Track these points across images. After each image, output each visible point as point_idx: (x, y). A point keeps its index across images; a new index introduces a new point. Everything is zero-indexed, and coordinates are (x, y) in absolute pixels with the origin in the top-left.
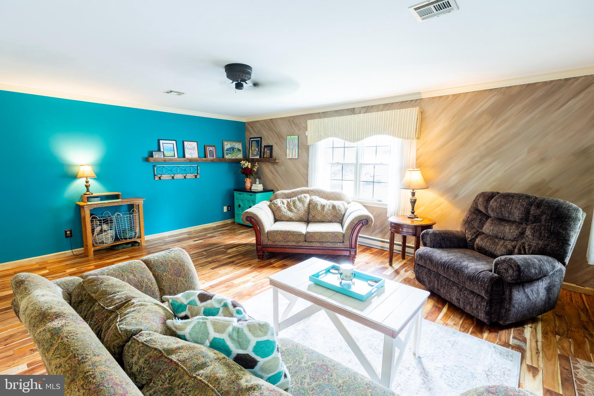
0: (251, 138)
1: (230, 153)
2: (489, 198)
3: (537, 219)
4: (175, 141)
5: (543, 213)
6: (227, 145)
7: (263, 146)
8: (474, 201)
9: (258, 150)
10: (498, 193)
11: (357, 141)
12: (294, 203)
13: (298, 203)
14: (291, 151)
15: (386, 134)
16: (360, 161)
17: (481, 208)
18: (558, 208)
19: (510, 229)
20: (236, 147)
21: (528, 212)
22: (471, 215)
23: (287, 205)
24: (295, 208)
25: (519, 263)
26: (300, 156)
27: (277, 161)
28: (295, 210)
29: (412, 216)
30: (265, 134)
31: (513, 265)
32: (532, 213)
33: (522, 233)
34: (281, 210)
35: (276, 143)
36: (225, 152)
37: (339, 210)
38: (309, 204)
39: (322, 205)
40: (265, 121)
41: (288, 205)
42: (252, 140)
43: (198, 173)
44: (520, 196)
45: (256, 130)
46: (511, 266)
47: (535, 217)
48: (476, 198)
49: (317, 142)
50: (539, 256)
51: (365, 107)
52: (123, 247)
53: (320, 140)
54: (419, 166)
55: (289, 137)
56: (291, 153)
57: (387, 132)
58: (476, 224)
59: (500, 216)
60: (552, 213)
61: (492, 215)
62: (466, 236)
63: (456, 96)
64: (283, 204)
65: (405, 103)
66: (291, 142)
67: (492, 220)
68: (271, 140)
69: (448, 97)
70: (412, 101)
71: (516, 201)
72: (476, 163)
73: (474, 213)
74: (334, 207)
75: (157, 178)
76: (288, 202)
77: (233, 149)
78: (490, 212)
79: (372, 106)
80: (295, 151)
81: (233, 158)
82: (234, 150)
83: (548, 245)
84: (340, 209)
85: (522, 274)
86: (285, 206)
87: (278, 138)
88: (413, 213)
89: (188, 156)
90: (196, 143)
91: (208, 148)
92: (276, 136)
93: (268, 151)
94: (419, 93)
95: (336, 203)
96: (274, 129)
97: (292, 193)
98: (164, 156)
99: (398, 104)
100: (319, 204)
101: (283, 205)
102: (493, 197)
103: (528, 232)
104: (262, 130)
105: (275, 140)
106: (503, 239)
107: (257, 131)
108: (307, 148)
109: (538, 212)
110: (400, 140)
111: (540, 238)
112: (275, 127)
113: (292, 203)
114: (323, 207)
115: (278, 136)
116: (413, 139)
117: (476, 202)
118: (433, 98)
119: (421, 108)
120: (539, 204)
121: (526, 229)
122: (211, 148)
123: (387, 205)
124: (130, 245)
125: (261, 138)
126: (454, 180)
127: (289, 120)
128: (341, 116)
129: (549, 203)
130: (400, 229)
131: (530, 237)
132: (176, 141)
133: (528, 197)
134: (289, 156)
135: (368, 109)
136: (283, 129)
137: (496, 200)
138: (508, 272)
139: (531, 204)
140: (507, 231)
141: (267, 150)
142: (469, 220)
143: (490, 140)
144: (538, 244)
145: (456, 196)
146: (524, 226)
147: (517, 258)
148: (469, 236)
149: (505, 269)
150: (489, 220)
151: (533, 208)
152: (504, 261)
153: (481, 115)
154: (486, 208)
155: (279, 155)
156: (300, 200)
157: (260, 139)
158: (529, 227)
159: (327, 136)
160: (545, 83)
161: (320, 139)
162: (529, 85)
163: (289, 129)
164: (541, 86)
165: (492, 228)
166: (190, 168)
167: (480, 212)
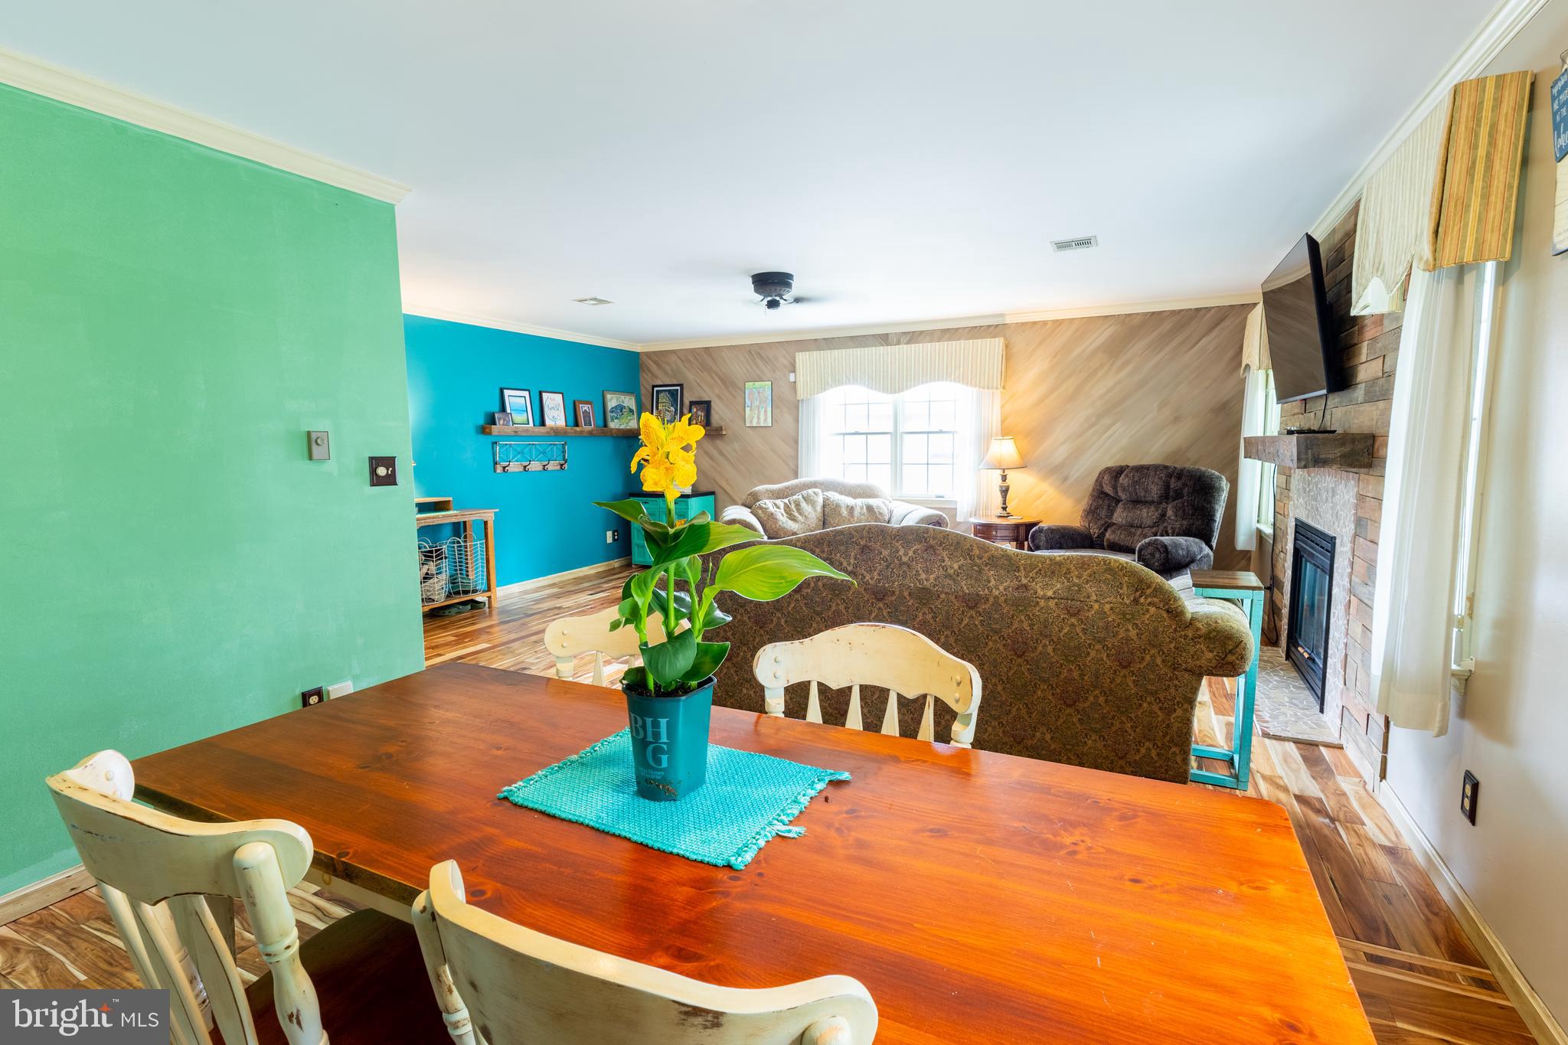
0: (654, 387)
1: (617, 418)
2: (1118, 473)
3: (1178, 495)
4: (527, 392)
5: (1185, 485)
6: (612, 401)
7: (687, 402)
8: (1097, 480)
9: (676, 410)
10: (1128, 467)
11: (899, 392)
12: (798, 505)
13: (804, 504)
14: (756, 412)
15: (951, 381)
16: (902, 429)
17: (1108, 489)
18: (1200, 477)
19: (1148, 513)
20: (626, 405)
21: (1167, 486)
22: (1094, 500)
23: (785, 510)
24: (800, 514)
25: (1166, 543)
26: (776, 421)
27: (724, 433)
28: (800, 517)
29: (1004, 513)
30: (690, 377)
31: (1159, 547)
32: (1172, 487)
33: (1163, 515)
34: (776, 519)
35: (719, 397)
36: (609, 415)
37: (880, 513)
38: (824, 506)
39: (848, 506)
40: (693, 351)
41: (787, 510)
42: (657, 391)
43: (564, 459)
44: (1156, 468)
45: (667, 368)
46: (1157, 548)
47: (1176, 491)
48: (1099, 476)
49: (817, 393)
50: (1186, 538)
51: (908, 333)
52: (458, 611)
53: (825, 390)
54: (1006, 432)
55: (751, 383)
56: (756, 416)
57: (953, 377)
58: (1103, 513)
59: (1134, 497)
60: (1195, 484)
61: (1123, 497)
62: (1091, 531)
63: (1058, 323)
64: (778, 508)
65: (980, 330)
66: (757, 395)
67: (1124, 504)
68: (706, 388)
69: (1045, 323)
70: (990, 326)
71: (1152, 473)
72: (1092, 425)
73: (1099, 498)
74: (870, 508)
75: (499, 469)
76: (785, 503)
77: (620, 408)
78: (1120, 494)
79: (922, 332)
80: (765, 412)
81: (622, 427)
82: (624, 410)
83: (1193, 524)
84: (881, 511)
85: (1170, 556)
86: (782, 511)
87: (722, 386)
88: (1004, 509)
89: (549, 422)
90: (561, 395)
91: (581, 405)
92: (719, 382)
93: (699, 413)
94: (1002, 315)
95: (872, 501)
96: (714, 368)
97: (787, 488)
98: (513, 424)
100: (843, 505)
101: (778, 510)
102: (1122, 472)
103: (1170, 513)
104: (685, 369)
105: (717, 391)
106: (1140, 527)
107: (670, 371)
108: (795, 407)
109: (1179, 484)
110: (975, 390)
111: (1184, 517)
112: (716, 364)
113: (793, 506)
114: (851, 509)
115: (722, 380)
116: (997, 388)
117: (1099, 481)
118: (1023, 324)
119: (1006, 339)
120: (1179, 474)
121: (1166, 509)
122: (586, 407)
123: (956, 502)
124: (469, 607)
125: (681, 385)
126: (1061, 454)
127: (750, 351)
128: (862, 346)
129: (1190, 472)
130: (994, 533)
131: (1173, 518)
132: (529, 391)
133: (1166, 467)
134: (751, 422)
135: (913, 337)
136: (737, 368)
137: (1127, 476)
138: (1154, 556)
139: (1170, 476)
140: (1145, 515)
141: (697, 410)
142: (1092, 508)
143: (1108, 391)
144: (1182, 525)
145: (1066, 479)
146: (1164, 505)
147: (1166, 539)
148: (1095, 531)
149: (1151, 554)
150: (1120, 504)
151: (1173, 480)
152: (1149, 544)
153: (1094, 353)
154: (1115, 488)
155: (727, 420)
156: (806, 499)
157: (679, 388)
158: (1170, 506)
159: (837, 382)
160: (1173, 313)
161: (824, 387)
162: (1153, 313)
163: (749, 368)
164: (1168, 316)
165: (1125, 514)
166: (552, 450)
167: (1107, 495)
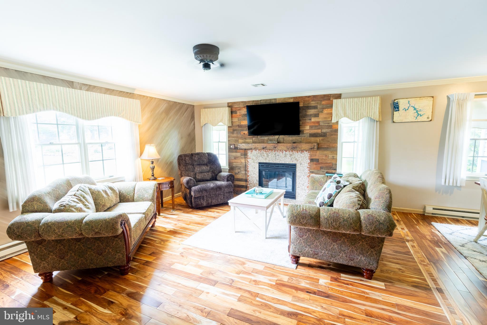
2: (191, 156)
5: (213, 158)
17: (189, 162)
19: (205, 168)
32: (210, 159)
33: (210, 168)
51: (87, 85)
61: (195, 164)
65: (123, 93)
70: (128, 93)
71: (203, 155)
88: (153, 176)
99: (118, 92)
137: (195, 157)
139: (208, 155)
143: (167, 127)
146: (208, 165)
150: (195, 167)
154: (192, 161)
164: (178, 104)
